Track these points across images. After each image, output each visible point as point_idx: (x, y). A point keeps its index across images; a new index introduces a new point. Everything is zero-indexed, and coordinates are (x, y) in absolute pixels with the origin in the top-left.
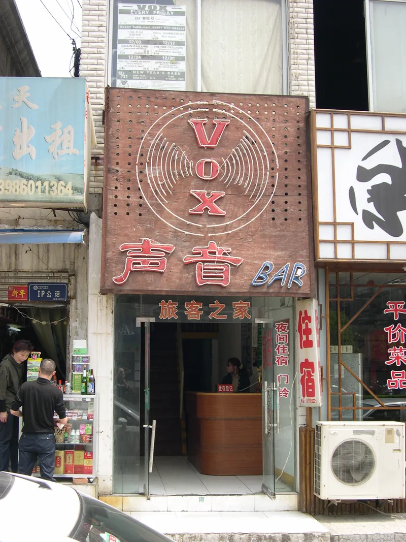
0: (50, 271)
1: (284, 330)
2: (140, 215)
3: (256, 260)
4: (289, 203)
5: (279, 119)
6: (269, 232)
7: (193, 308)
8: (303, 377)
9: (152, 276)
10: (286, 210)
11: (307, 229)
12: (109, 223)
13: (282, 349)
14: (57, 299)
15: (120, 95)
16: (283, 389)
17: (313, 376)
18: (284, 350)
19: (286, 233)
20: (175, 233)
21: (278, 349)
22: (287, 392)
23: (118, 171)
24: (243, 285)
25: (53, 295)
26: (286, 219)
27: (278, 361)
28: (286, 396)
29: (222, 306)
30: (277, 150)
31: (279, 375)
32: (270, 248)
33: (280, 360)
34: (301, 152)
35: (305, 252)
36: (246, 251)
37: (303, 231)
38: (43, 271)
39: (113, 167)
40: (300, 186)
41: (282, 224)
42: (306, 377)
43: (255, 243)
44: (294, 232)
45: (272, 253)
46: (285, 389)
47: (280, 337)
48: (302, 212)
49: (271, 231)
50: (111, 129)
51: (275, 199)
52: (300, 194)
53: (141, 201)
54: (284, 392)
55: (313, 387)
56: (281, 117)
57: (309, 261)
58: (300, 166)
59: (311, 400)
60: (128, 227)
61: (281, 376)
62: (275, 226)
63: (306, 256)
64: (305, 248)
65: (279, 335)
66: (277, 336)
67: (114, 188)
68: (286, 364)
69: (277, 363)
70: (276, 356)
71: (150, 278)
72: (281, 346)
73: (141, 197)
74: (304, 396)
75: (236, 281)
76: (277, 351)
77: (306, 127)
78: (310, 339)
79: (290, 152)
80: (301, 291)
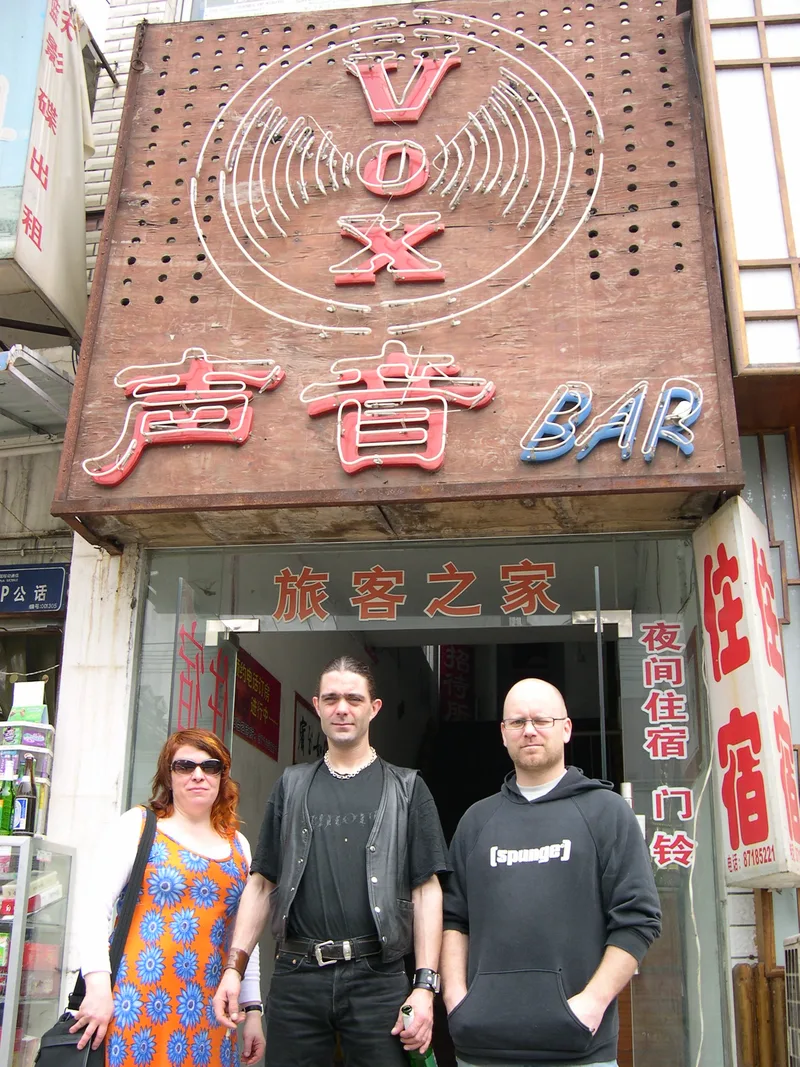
0: (27, 533)
1: (669, 645)
2: (194, 299)
3: (537, 389)
4: (641, 230)
5: (605, 36)
6: (581, 312)
7: (378, 588)
8: (729, 777)
9: (209, 455)
10: (634, 249)
11: (704, 291)
12: (103, 326)
13: (666, 704)
14: (37, 606)
15: (171, 36)
16: (673, 839)
17: (757, 762)
18: (671, 708)
19: (635, 309)
20: (291, 336)
21: (652, 705)
22: (687, 848)
23: (145, 202)
24: (494, 464)
25: (30, 598)
26: (634, 272)
27: (653, 744)
28: (684, 860)
29: (467, 578)
30: (601, 106)
31: (659, 790)
32: (586, 353)
33: (660, 741)
34: (672, 101)
35: (701, 355)
36: (508, 367)
37: (691, 298)
38: (12, 535)
39: (133, 194)
40: (674, 184)
41: (621, 286)
42: (738, 775)
43: (536, 344)
44: (662, 302)
45: (590, 366)
46: (680, 838)
47: (657, 668)
48: (683, 249)
49: (584, 308)
50: (141, 109)
51: (599, 225)
52: (675, 204)
53: (201, 267)
54: (677, 849)
55: (760, 805)
56: (608, 32)
57: (716, 379)
58: (673, 136)
59: (756, 854)
60: (155, 334)
61: (665, 792)
62: (599, 294)
63: (704, 364)
64: (701, 344)
65: (654, 660)
66: (648, 664)
67: (130, 242)
68: (681, 754)
69: (650, 751)
70: (647, 729)
71: (200, 461)
72: (663, 695)
73: (201, 258)
74: (735, 846)
75: (472, 451)
76: (650, 712)
77: (685, 45)
78: (739, 636)
79: (640, 107)
80: (691, 469)
